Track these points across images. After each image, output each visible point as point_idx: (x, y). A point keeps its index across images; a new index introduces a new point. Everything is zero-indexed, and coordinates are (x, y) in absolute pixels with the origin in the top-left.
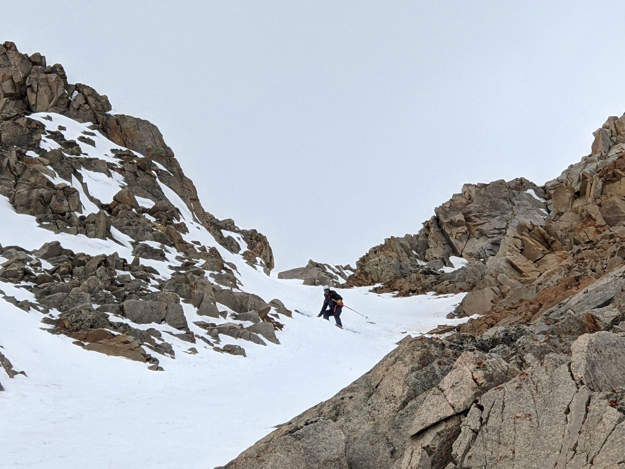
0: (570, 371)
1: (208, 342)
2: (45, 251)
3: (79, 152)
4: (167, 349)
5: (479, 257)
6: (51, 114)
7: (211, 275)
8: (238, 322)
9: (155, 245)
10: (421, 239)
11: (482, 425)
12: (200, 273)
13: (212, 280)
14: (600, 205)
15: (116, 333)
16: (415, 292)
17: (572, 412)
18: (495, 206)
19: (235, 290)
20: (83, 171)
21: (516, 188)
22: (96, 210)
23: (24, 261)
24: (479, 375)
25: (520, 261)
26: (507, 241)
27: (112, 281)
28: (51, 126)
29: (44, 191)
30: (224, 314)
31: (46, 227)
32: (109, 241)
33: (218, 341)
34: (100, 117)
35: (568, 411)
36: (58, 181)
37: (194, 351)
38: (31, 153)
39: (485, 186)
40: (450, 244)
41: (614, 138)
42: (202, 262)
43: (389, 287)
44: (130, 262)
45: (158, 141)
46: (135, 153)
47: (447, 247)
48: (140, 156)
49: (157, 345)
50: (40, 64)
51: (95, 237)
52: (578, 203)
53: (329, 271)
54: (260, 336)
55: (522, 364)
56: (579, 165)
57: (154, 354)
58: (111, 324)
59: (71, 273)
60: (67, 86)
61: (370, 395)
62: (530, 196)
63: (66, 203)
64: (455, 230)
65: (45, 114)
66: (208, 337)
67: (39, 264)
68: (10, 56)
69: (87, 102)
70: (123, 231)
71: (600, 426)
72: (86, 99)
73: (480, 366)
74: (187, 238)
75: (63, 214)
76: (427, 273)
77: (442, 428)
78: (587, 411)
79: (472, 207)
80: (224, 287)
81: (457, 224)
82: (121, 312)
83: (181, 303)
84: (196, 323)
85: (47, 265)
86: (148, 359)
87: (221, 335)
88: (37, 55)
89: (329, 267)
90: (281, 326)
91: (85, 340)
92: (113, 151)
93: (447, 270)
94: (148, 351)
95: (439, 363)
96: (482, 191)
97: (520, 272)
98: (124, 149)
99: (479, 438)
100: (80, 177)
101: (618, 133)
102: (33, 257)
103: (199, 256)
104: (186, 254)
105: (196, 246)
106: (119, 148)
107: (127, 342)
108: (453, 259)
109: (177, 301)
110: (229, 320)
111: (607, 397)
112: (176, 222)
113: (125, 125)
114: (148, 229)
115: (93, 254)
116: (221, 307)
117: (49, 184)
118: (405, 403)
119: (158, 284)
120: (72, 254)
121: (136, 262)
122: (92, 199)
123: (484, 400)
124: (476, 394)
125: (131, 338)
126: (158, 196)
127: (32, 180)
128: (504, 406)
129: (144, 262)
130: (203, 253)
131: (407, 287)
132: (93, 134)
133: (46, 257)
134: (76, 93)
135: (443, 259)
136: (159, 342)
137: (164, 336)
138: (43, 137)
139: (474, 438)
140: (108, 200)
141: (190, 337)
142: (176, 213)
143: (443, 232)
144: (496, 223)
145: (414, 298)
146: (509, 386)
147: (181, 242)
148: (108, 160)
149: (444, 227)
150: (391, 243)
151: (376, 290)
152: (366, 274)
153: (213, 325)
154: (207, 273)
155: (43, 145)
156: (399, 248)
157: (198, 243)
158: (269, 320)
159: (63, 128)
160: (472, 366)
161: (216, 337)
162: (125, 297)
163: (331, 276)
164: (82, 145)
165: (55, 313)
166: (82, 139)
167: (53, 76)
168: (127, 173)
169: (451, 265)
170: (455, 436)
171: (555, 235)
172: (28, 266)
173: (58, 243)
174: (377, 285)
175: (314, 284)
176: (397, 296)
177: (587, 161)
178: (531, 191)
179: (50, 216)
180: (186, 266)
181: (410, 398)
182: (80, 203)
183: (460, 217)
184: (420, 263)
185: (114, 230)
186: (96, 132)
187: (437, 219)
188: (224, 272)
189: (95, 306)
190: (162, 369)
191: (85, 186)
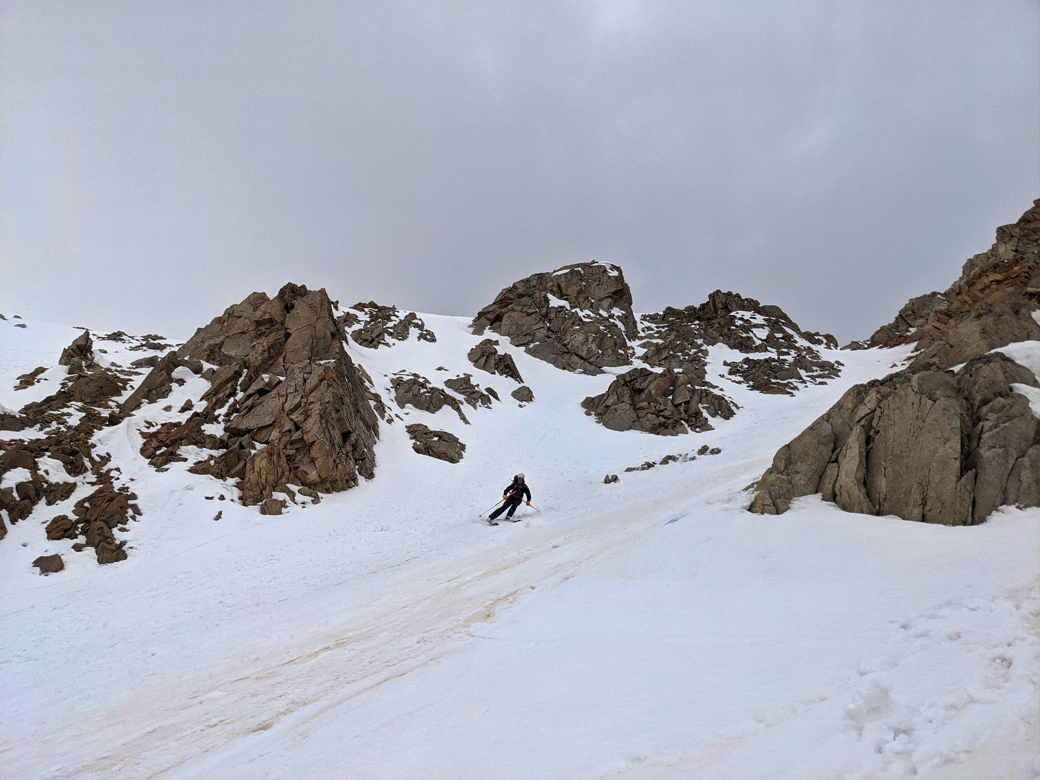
0: (912, 389)
1: (812, 382)
2: (743, 362)
3: (751, 322)
4: (796, 388)
5: (921, 326)
6: (738, 312)
7: (809, 357)
8: (822, 372)
9: (785, 350)
10: (895, 324)
11: (882, 414)
12: (804, 357)
13: (809, 359)
14: (969, 296)
15: (775, 386)
16: (897, 345)
17: (915, 404)
18: (925, 305)
19: (819, 361)
20: (753, 330)
21: (932, 296)
22: (760, 342)
23: (736, 367)
24: (878, 396)
25: (938, 325)
26: (931, 318)
27: (771, 367)
28: (739, 316)
29: (740, 340)
30: (816, 371)
31: (743, 352)
32: (768, 353)
33: (816, 381)
34: (756, 308)
35: (913, 404)
36: (744, 335)
37: (807, 387)
38: (733, 328)
39: (918, 298)
40: (908, 324)
41: (972, 267)
42: (805, 352)
43: (885, 345)
44: (776, 359)
45: (780, 312)
46: (772, 318)
47: (907, 325)
48: (774, 319)
49: (792, 387)
50: (731, 295)
51: (762, 352)
52: (959, 297)
53: (860, 343)
54: (832, 376)
55: (896, 389)
56: (958, 281)
57: (791, 391)
58: (773, 383)
59: (755, 367)
60: (742, 300)
61: (840, 409)
62: (939, 298)
63: (749, 342)
64: (909, 318)
65: (735, 312)
66: (812, 381)
67: (743, 366)
68: (719, 295)
69: (750, 304)
70: (772, 348)
71: (926, 408)
72: (750, 303)
73: (878, 392)
74: (797, 345)
75: (749, 347)
76: (900, 337)
77: (867, 417)
78: (920, 403)
79: (914, 307)
80: (815, 361)
81: (910, 315)
82: (776, 378)
83: (798, 370)
84: (806, 376)
85: (745, 366)
86: (789, 393)
87: (816, 379)
88: (729, 292)
89: (860, 342)
90: (840, 371)
91: (764, 390)
92: (763, 319)
93: (909, 334)
94: (788, 390)
95: (865, 393)
96: (918, 300)
97: (939, 329)
98: (767, 318)
99: (881, 419)
100: (752, 332)
101: (973, 264)
102: (740, 364)
103: (803, 351)
104: (798, 351)
105: (801, 347)
106: (766, 318)
107: (780, 389)
108: (910, 329)
109: (797, 369)
110: (819, 372)
111: (927, 396)
112: (792, 340)
113: (766, 309)
114: (782, 345)
115: (762, 359)
116: (815, 368)
117: (741, 337)
118: (853, 410)
119: (788, 364)
120: (754, 360)
121: (779, 358)
122: (758, 339)
123: (882, 405)
124: (878, 403)
125: (781, 387)
126: (784, 332)
127: (735, 337)
128: (889, 406)
129: (781, 357)
130: (805, 349)
131: (893, 344)
132: (755, 315)
133: (744, 363)
134: (746, 302)
135: (906, 330)
136: (792, 386)
137: (794, 383)
138: (736, 320)
139: (880, 419)
140: (764, 337)
141: (804, 382)
142: (792, 336)
143: (904, 320)
144: (926, 311)
145: (896, 348)
146: (890, 398)
147: (795, 347)
148: (762, 323)
149: (904, 318)
150: (883, 328)
151: (880, 348)
152: (875, 342)
153: (813, 375)
154: (807, 356)
155: (737, 324)
156: (887, 330)
157: (802, 346)
158: (835, 369)
159: (744, 316)
160: (875, 393)
161: (815, 380)
162: (776, 372)
163: (862, 345)
164: (751, 320)
165: (751, 383)
166: (751, 318)
167: (736, 298)
168: (770, 326)
169: (910, 332)
170: (873, 419)
171: (952, 312)
172: (738, 368)
173: (748, 358)
174: (880, 346)
175: (855, 350)
176: (889, 348)
177: (961, 279)
178: (939, 296)
179: (744, 348)
180: (798, 356)
181: (855, 408)
182: (754, 341)
183: (911, 312)
184: (897, 333)
185: (768, 348)
186: (756, 314)
187: (900, 315)
188: (814, 355)
189: (766, 378)
190: (795, 396)
191: (755, 335)
